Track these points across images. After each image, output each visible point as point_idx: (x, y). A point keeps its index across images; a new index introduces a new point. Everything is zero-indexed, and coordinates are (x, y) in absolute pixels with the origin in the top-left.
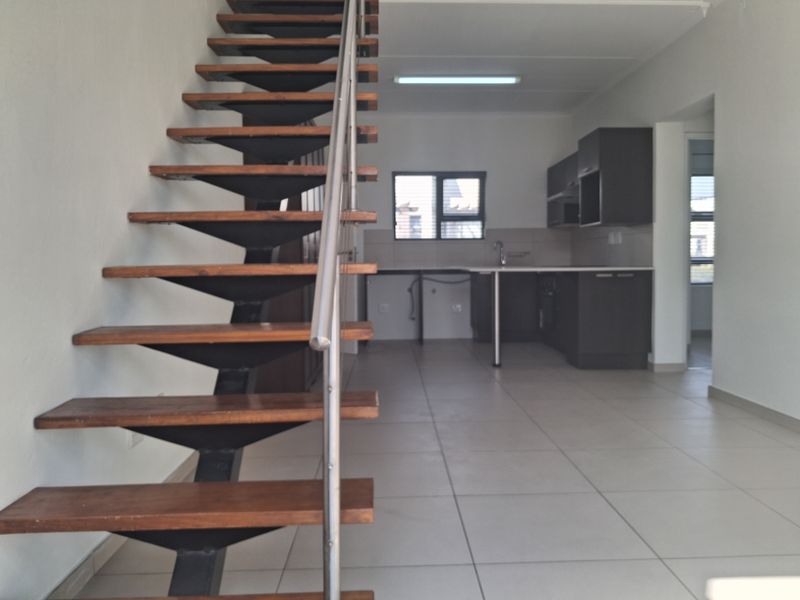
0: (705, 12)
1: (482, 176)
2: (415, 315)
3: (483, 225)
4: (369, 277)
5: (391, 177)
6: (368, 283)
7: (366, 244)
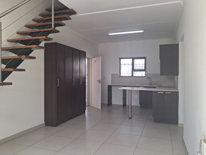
1: (145, 58)
3: (146, 73)
4: (112, 86)
5: (119, 59)
6: (112, 88)
7: (112, 78)
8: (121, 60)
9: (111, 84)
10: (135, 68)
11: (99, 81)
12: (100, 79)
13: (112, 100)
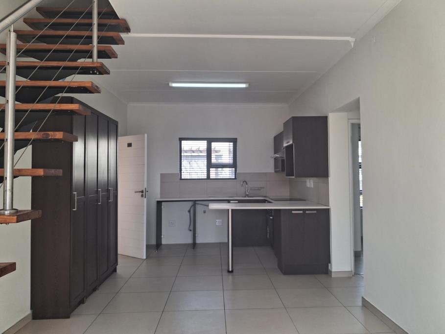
0: (352, 44)
1: (234, 141)
2: (192, 228)
3: (236, 171)
4: (163, 203)
5: (178, 140)
6: (163, 207)
7: (162, 182)
8: (183, 142)
9: (161, 198)
10: (214, 161)
11: (142, 192)
12: (146, 186)
13: (161, 235)
